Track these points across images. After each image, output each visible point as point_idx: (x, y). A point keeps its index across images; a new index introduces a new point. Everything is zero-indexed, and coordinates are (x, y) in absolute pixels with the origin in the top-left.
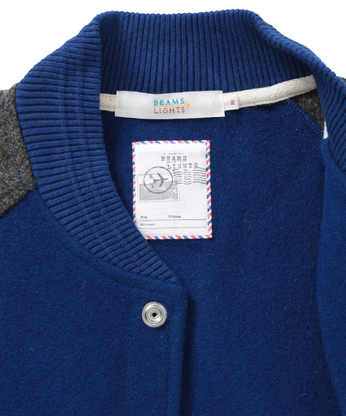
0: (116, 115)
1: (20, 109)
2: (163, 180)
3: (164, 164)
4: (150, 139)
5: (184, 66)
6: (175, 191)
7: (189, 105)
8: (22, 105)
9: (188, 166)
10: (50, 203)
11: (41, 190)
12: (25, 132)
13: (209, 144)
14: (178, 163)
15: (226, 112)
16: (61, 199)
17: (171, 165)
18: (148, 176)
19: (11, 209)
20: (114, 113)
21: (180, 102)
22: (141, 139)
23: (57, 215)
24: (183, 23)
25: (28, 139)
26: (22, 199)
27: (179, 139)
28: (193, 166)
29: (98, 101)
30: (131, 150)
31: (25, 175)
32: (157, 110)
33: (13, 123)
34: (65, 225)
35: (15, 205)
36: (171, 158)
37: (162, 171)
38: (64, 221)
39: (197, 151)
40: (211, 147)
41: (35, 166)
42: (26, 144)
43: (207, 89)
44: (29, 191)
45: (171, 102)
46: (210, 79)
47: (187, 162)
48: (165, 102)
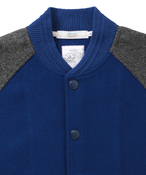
0: (57, 38)
1: (29, 31)
2: (70, 57)
3: (71, 52)
4: (67, 45)
5: (77, 24)
6: (74, 60)
7: (78, 35)
8: (29, 30)
9: (78, 53)
10: (40, 57)
11: (37, 53)
12: (31, 38)
13: (84, 46)
14: (75, 52)
15: (89, 37)
16: (43, 55)
17: (73, 53)
18: (66, 56)
19: (29, 60)
20: (56, 37)
21: (75, 34)
22: (64, 45)
23: (42, 60)
24: (77, 11)
25: (32, 40)
26: (32, 57)
27: (75, 45)
28: (79, 53)
29: (52, 34)
30: (61, 48)
31: (32, 50)
32: (69, 36)
33: (27, 35)
34: (45, 63)
35: (30, 58)
36: (73, 51)
37: (70, 54)
38: (45, 61)
39: (80, 48)
40: (85, 47)
41: (35, 47)
42: (31, 41)
43: (83, 30)
44: (34, 54)
45: (73, 34)
46: (84, 28)
47: (78, 52)
48: (71, 33)
